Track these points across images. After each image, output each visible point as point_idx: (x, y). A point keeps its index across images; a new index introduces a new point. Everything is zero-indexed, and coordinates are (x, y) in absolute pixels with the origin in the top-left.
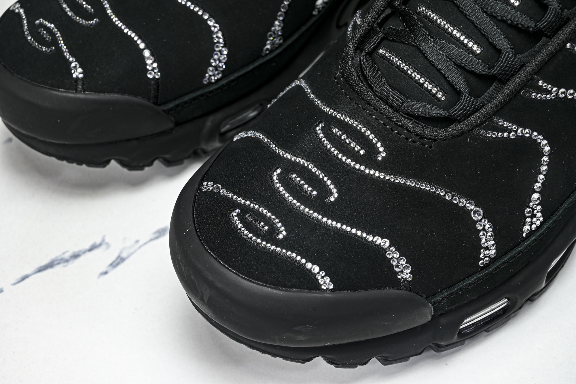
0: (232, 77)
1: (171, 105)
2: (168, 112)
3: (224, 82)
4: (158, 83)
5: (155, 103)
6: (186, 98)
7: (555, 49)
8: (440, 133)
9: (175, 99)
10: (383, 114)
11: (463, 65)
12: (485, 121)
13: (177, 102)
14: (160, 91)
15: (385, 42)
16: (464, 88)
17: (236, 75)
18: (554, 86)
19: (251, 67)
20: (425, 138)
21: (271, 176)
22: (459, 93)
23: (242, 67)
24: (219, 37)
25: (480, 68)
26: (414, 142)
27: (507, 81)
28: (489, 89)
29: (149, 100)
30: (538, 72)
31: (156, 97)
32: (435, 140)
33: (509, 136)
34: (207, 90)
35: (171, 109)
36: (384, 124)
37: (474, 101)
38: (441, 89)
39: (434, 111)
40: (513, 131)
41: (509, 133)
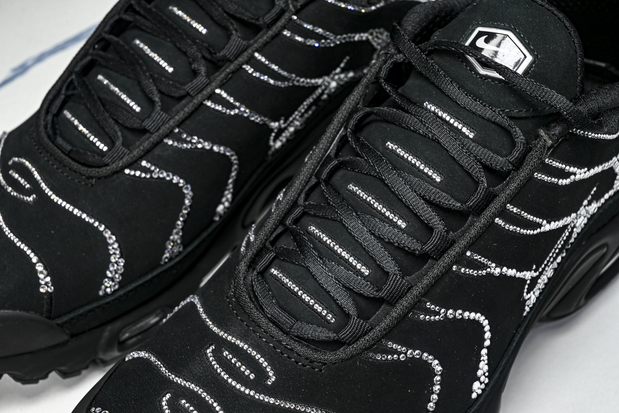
0: (130, 288)
1: (65, 319)
2: (61, 326)
3: (121, 293)
4: (51, 297)
5: (49, 318)
6: (81, 311)
7: (441, 272)
8: (330, 357)
9: (69, 312)
10: (273, 337)
11: (351, 287)
12: (374, 345)
13: (72, 315)
14: (53, 305)
15: (276, 261)
16: (352, 311)
17: (134, 285)
18: (442, 307)
19: (150, 276)
20: (315, 361)
21: (161, 401)
22: (348, 316)
23: (140, 277)
24: (114, 247)
25: (368, 290)
26: (304, 365)
27: (395, 303)
28: (378, 311)
29: (42, 314)
30: (425, 294)
31: (49, 311)
32: (325, 364)
33: (399, 358)
34: (102, 302)
35: (66, 323)
36: (274, 347)
37: (362, 324)
38: (330, 311)
39: (323, 334)
40: (403, 353)
41: (399, 355)
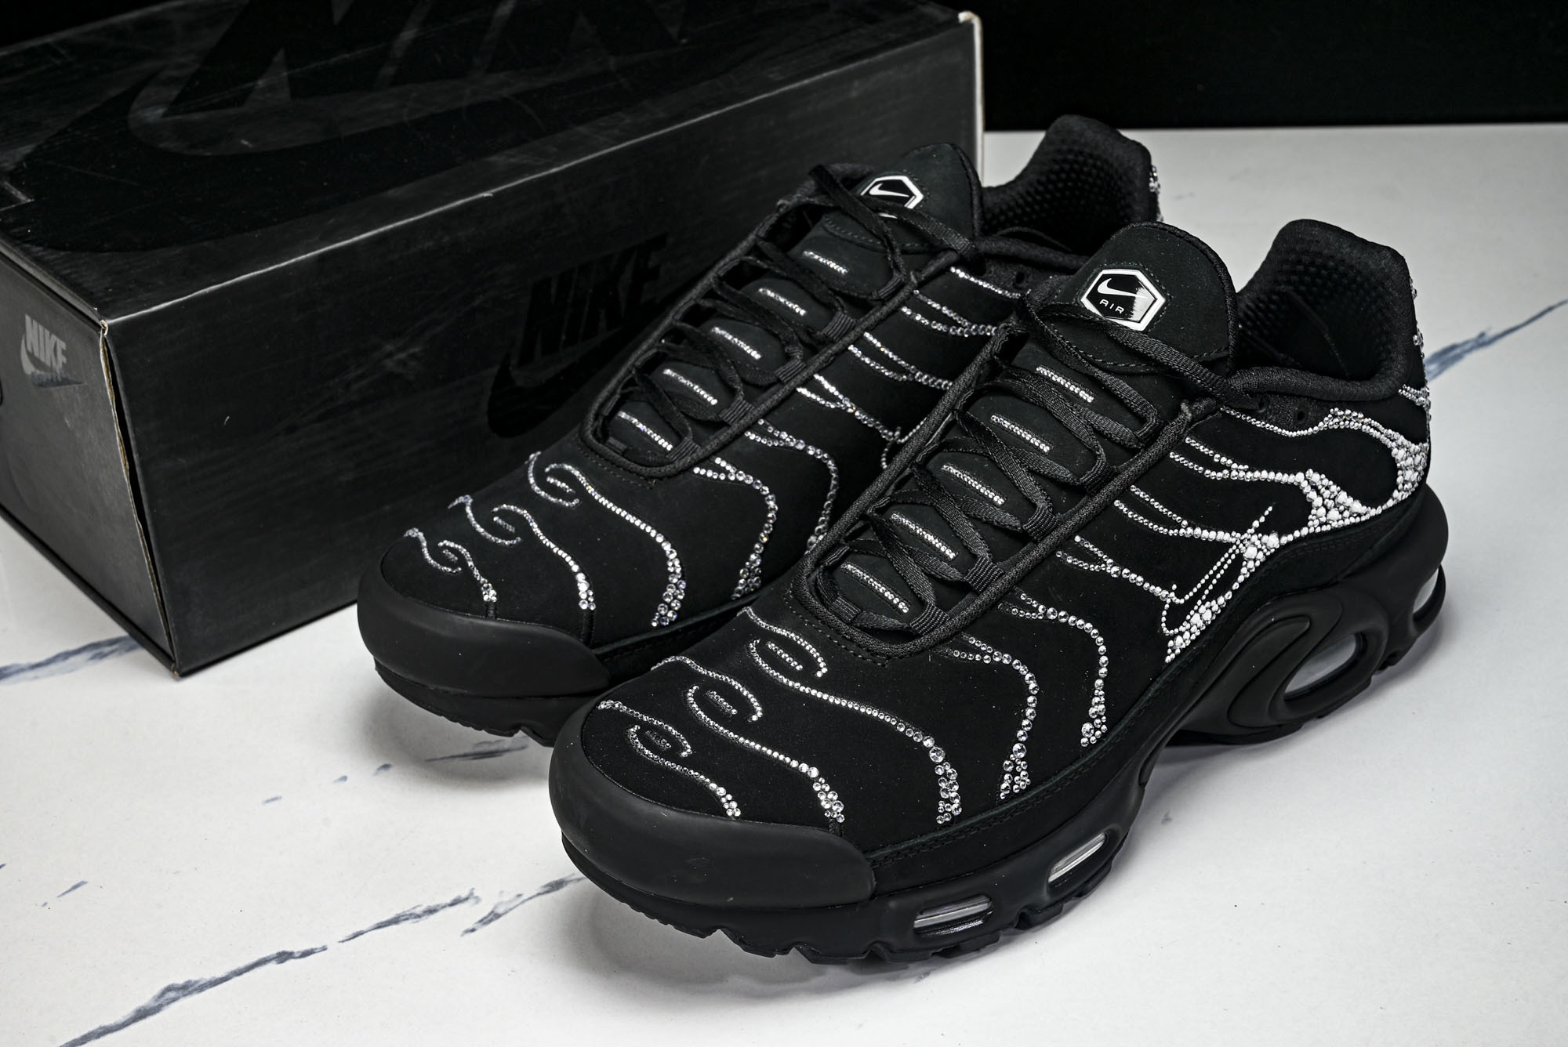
0: (690, 622)
1: (606, 649)
2: (601, 658)
3: (680, 626)
4: (592, 616)
5: (586, 643)
6: (628, 642)
7: (1042, 557)
8: (899, 649)
9: (612, 642)
10: (831, 627)
11: (933, 573)
12: (951, 638)
13: (616, 645)
14: (594, 628)
16: (931, 600)
17: (695, 620)
18: (1041, 603)
19: (716, 612)
20: (877, 654)
21: (686, 693)
22: (922, 603)
23: (705, 610)
24: (674, 564)
25: (951, 574)
26: (863, 658)
27: (982, 591)
28: (959, 599)
29: (579, 636)
30: (1020, 582)
31: (589, 635)
32: (889, 658)
33: (982, 660)
34: (655, 634)
35: (605, 655)
36: (830, 637)
37: (940, 612)
38: (903, 599)
39: (893, 622)
40: (988, 654)
41: (983, 656)
